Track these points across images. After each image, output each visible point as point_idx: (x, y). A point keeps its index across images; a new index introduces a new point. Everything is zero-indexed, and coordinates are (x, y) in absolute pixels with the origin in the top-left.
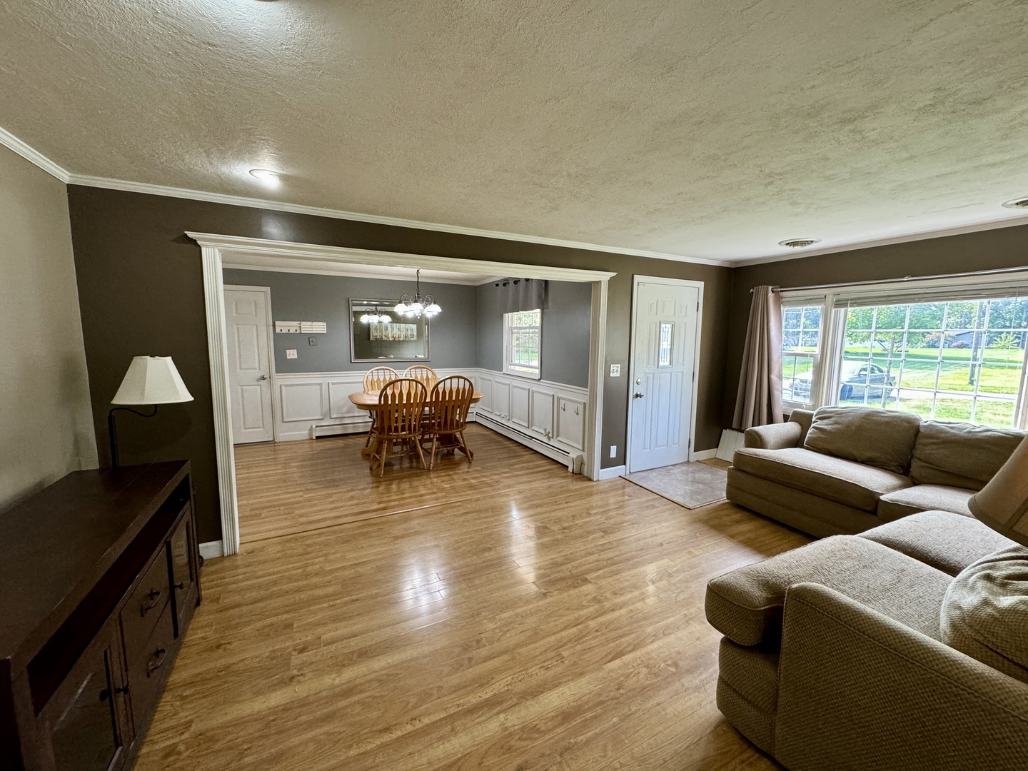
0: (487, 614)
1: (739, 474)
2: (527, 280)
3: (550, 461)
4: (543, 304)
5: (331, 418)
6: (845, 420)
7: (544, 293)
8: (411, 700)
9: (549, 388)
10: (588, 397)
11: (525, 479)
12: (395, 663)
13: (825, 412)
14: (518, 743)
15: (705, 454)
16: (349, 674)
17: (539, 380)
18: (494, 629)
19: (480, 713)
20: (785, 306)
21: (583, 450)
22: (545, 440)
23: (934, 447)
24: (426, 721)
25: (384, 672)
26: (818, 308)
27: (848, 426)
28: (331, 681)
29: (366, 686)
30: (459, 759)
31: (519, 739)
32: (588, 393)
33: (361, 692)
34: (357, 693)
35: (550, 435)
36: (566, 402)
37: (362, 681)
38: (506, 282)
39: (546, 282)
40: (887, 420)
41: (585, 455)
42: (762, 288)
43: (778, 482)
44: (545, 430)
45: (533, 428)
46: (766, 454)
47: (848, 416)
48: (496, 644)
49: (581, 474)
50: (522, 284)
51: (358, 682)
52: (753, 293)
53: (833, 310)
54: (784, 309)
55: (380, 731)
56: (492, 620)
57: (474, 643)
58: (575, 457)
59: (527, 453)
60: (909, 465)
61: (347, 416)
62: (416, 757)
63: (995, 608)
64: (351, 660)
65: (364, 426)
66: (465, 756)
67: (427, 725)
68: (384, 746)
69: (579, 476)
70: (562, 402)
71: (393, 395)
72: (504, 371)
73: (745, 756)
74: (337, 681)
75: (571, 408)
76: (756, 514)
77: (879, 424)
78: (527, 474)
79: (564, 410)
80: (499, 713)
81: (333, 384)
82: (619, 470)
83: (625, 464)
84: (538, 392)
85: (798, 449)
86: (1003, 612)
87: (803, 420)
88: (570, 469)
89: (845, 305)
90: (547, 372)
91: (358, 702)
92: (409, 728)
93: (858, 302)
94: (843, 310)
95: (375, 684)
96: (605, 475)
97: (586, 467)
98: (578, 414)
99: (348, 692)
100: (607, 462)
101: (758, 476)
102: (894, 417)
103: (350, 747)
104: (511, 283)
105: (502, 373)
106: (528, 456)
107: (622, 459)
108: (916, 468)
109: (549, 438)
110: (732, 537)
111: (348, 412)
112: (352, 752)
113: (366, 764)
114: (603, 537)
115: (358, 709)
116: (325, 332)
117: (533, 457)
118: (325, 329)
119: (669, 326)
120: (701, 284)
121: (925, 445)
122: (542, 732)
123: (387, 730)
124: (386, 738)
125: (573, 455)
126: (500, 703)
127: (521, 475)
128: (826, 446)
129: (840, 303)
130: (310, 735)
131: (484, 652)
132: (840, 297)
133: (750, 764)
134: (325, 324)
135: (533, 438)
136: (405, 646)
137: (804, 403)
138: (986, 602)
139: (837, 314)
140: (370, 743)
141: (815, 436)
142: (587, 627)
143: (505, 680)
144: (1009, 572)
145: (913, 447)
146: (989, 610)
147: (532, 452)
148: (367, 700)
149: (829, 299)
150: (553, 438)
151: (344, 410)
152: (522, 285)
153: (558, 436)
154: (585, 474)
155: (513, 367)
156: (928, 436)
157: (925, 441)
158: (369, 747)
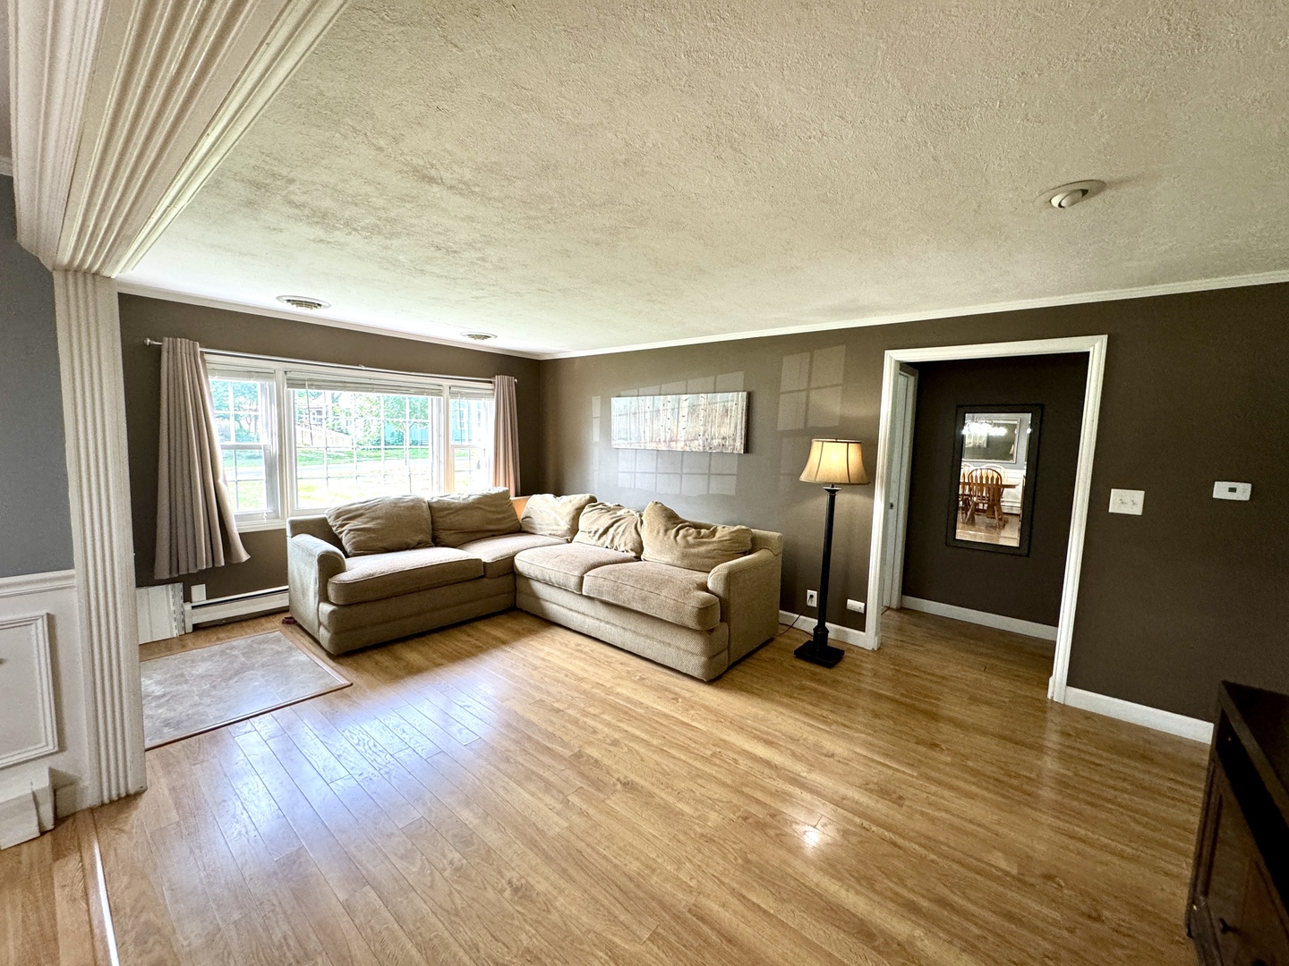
0: (695, 827)
12: (840, 884)
13: (348, 511)
16: (901, 927)
18: (717, 812)
24: (858, 820)
25: (858, 887)
26: (263, 387)
28: (926, 942)
29: (887, 893)
33: (896, 894)
34: (902, 897)
37: (891, 905)
46: (372, 571)
48: (735, 802)
53: (287, 390)
55: (900, 848)
56: (702, 818)
57: (750, 820)
60: (436, 538)
62: (884, 812)
64: (887, 944)
67: (859, 817)
68: (905, 838)
74: (918, 932)
77: (407, 509)
80: (802, 777)
89: (303, 387)
91: (905, 886)
92: (874, 828)
94: (298, 392)
95: (878, 887)
99: (911, 908)
103: (932, 861)
112: (934, 857)
113: (926, 842)
123: (894, 844)
124: (899, 841)
131: (754, 809)
132: (294, 375)
136: (812, 891)
139: (291, 395)
140: (914, 849)
145: (434, 522)
148: (896, 880)
149: (279, 374)
156: (443, 509)
157: (442, 514)
158: (917, 847)
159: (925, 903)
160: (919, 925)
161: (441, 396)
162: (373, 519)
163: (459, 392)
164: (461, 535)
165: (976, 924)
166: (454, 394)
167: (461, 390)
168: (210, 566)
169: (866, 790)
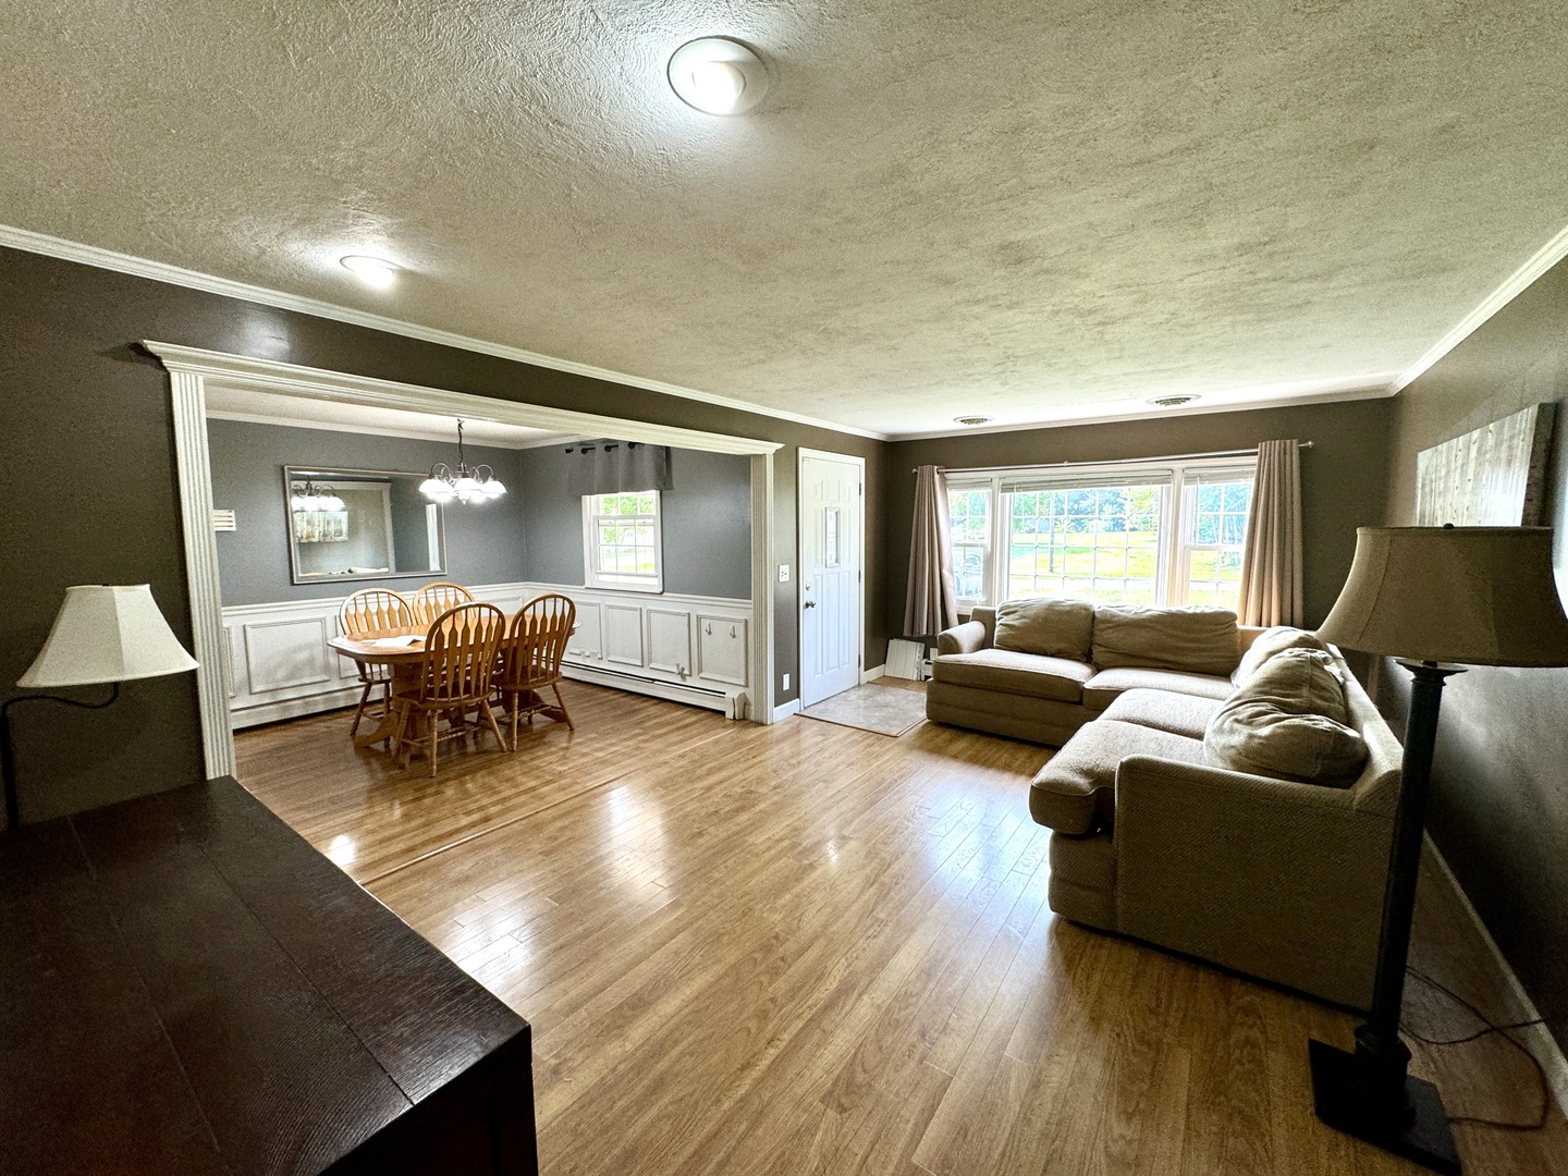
0: (761, 906)
1: (941, 686)
2: (632, 445)
3: (689, 709)
4: (664, 483)
5: (251, 694)
6: (1031, 613)
7: (664, 468)
8: (750, 1025)
9: (680, 604)
10: (751, 612)
11: (673, 738)
13: (1009, 607)
14: (903, 1013)
15: (875, 673)
16: (638, 1032)
17: (661, 593)
18: (783, 919)
19: (840, 1004)
20: (950, 489)
21: (747, 686)
22: (678, 680)
23: (1111, 631)
24: (786, 1037)
26: (983, 493)
27: (1035, 618)
28: (619, 1050)
29: (677, 1034)
30: (855, 1054)
31: (900, 1010)
32: (752, 606)
33: (676, 1043)
34: (671, 1047)
35: (686, 672)
36: (713, 623)
37: (664, 1031)
38: (586, 448)
39: (668, 449)
40: (1068, 609)
41: (750, 693)
42: (927, 468)
43: (985, 689)
44: (678, 665)
45: (651, 666)
46: (968, 659)
47: (1032, 609)
48: (800, 933)
49: (746, 719)
50: (622, 452)
51: (660, 1035)
52: (916, 473)
53: (1000, 494)
54: (951, 493)
55: (741, 1070)
56: (773, 910)
57: (773, 941)
58: (736, 697)
59: (645, 704)
60: (1091, 652)
61: (287, 685)
62: (808, 1074)
63: (1260, 737)
64: (626, 1016)
65: (326, 701)
66: (859, 1049)
67: (791, 1041)
68: (759, 1083)
69: (742, 723)
70: (705, 624)
71: (453, 632)
72: (587, 584)
73: (1092, 941)
74: (629, 1046)
75: (721, 630)
76: (963, 730)
77: (1061, 613)
78: (672, 731)
79: (710, 633)
80: (860, 995)
81: (253, 627)
82: (793, 706)
83: (798, 697)
84: (657, 612)
85: (990, 650)
86: (1266, 738)
87: (987, 618)
88: (729, 715)
89: (1012, 490)
90: (672, 582)
91: (682, 1055)
92: (773, 1052)
93: (1025, 486)
94: (1008, 494)
95: (687, 1028)
96: (779, 715)
97: (752, 708)
98: (734, 636)
99: (657, 1050)
100: (781, 699)
101: (960, 685)
102: (1073, 605)
103: (719, 1100)
104: (600, 449)
105: (584, 587)
106: (654, 709)
107: (795, 692)
108: (1098, 654)
109: (683, 677)
110: (955, 757)
111: (288, 678)
112: (726, 1105)
113: (754, 1108)
114: (827, 787)
115: (688, 1062)
116: (234, 529)
117: (661, 707)
118: (234, 524)
119: (834, 514)
120: (862, 461)
121: (1102, 630)
122: (917, 994)
123: (747, 1066)
124: (756, 1073)
125: (733, 693)
126: (853, 987)
127: (665, 734)
128: (1016, 643)
129: (1007, 488)
130: (653, 1112)
131: (792, 946)
132: (1007, 481)
133: (1100, 946)
134: (232, 514)
135: (654, 680)
137: (979, 602)
138: (1251, 736)
139: (1003, 498)
140: (739, 1086)
141: (1004, 633)
142: (883, 884)
143: (840, 963)
144: (1249, 713)
145: (1092, 634)
146: (1257, 741)
147: (655, 701)
148: (692, 1048)
149: (995, 482)
150: (690, 675)
151: (280, 674)
152: (621, 454)
153: (700, 671)
154: (752, 718)
155: (601, 578)
156: (1104, 621)
157: (1102, 626)
158: (743, 1091)
159: (662, 1065)
160: (637, 1049)
161: (1170, 483)
162: (1023, 617)
163: (1199, 475)
164: (1114, 656)
165: (628, 1108)
166: (1190, 479)
167: (1202, 471)
168: (931, 634)
169: (852, 1063)
